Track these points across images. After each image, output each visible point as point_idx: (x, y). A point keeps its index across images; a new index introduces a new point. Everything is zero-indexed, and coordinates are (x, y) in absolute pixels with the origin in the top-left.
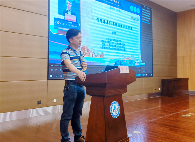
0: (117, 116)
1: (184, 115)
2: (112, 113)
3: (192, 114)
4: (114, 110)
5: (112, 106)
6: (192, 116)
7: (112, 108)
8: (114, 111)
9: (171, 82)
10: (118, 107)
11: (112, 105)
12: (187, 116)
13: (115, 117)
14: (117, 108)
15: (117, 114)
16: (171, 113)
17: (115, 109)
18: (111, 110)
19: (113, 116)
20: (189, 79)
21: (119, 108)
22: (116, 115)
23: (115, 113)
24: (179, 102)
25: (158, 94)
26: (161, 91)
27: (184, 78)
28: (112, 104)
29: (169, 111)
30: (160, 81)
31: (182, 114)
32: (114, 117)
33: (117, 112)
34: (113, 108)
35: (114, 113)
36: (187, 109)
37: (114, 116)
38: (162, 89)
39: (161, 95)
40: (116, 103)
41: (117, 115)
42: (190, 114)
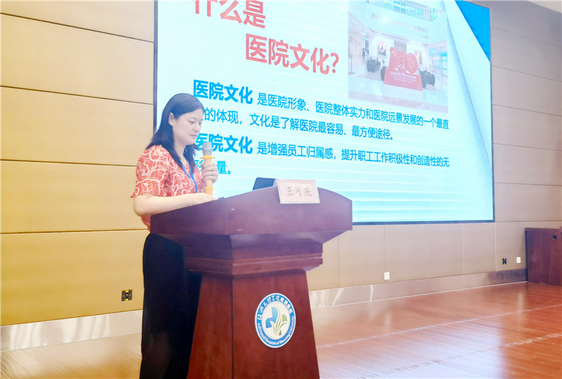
0: (281, 342)
2: (263, 333)
4: (271, 322)
5: (264, 308)
7: (261, 314)
8: (268, 325)
9: (555, 237)
10: (286, 310)
14: (284, 316)
15: (283, 334)
17: (274, 319)
18: (260, 322)
19: (267, 340)
21: (291, 315)
22: (278, 337)
23: (275, 331)
25: (513, 275)
28: (266, 301)
30: (522, 233)
32: (271, 343)
33: (284, 329)
34: (267, 315)
35: (269, 331)
37: (270, 340)
38: (527, 260)
39: (524, 278)
40: (282, 299)
41: (282, 339)
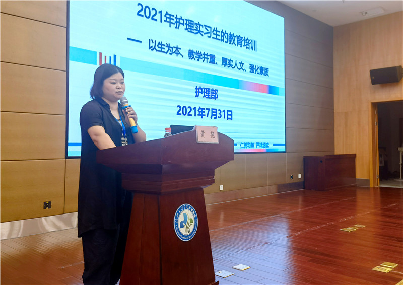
1: (344, 229)
2: (179, 231)
3: (360, 226)
4: (184, 223)
6: (360, 229)
9: (321, 161)
10: (192, 216)
11: (178, 212)
12: (349, 229)
13: (186, 238)
14: (191, 219)
16: (318, 225)
17: (185, 221)
19: (181, 236)
20: (357, 155)
21: (195, 218)
22: (188, 234)
23: (186, 230)
24: (337, 202)
25: (296, 185)
26: (303, 180)
27: (348, 153)
29: (314, 220)
30: (301, 160)
31: (341, 226)
32: (183, 238)
33: (191, 228)
34: (181, 218)
35: (183, 231)
36: (350, 216)
37: (183, 236)
38: (304, 176)
39: (303, 187)
41: (190, 235)
42: (356, 225)
